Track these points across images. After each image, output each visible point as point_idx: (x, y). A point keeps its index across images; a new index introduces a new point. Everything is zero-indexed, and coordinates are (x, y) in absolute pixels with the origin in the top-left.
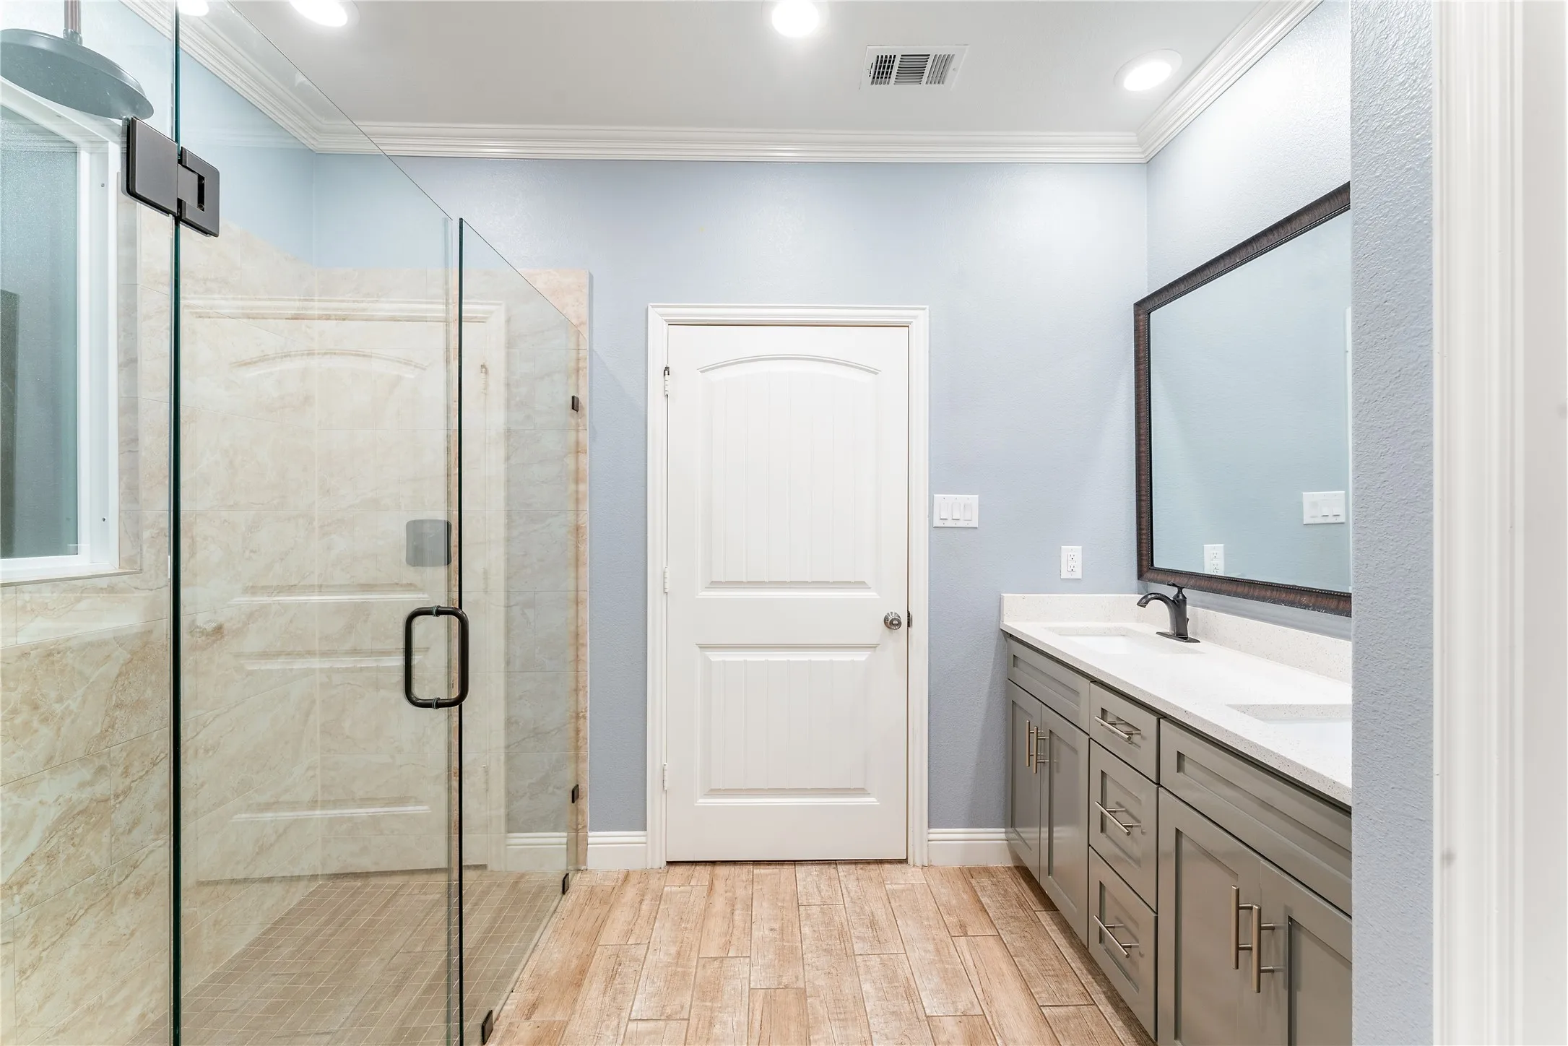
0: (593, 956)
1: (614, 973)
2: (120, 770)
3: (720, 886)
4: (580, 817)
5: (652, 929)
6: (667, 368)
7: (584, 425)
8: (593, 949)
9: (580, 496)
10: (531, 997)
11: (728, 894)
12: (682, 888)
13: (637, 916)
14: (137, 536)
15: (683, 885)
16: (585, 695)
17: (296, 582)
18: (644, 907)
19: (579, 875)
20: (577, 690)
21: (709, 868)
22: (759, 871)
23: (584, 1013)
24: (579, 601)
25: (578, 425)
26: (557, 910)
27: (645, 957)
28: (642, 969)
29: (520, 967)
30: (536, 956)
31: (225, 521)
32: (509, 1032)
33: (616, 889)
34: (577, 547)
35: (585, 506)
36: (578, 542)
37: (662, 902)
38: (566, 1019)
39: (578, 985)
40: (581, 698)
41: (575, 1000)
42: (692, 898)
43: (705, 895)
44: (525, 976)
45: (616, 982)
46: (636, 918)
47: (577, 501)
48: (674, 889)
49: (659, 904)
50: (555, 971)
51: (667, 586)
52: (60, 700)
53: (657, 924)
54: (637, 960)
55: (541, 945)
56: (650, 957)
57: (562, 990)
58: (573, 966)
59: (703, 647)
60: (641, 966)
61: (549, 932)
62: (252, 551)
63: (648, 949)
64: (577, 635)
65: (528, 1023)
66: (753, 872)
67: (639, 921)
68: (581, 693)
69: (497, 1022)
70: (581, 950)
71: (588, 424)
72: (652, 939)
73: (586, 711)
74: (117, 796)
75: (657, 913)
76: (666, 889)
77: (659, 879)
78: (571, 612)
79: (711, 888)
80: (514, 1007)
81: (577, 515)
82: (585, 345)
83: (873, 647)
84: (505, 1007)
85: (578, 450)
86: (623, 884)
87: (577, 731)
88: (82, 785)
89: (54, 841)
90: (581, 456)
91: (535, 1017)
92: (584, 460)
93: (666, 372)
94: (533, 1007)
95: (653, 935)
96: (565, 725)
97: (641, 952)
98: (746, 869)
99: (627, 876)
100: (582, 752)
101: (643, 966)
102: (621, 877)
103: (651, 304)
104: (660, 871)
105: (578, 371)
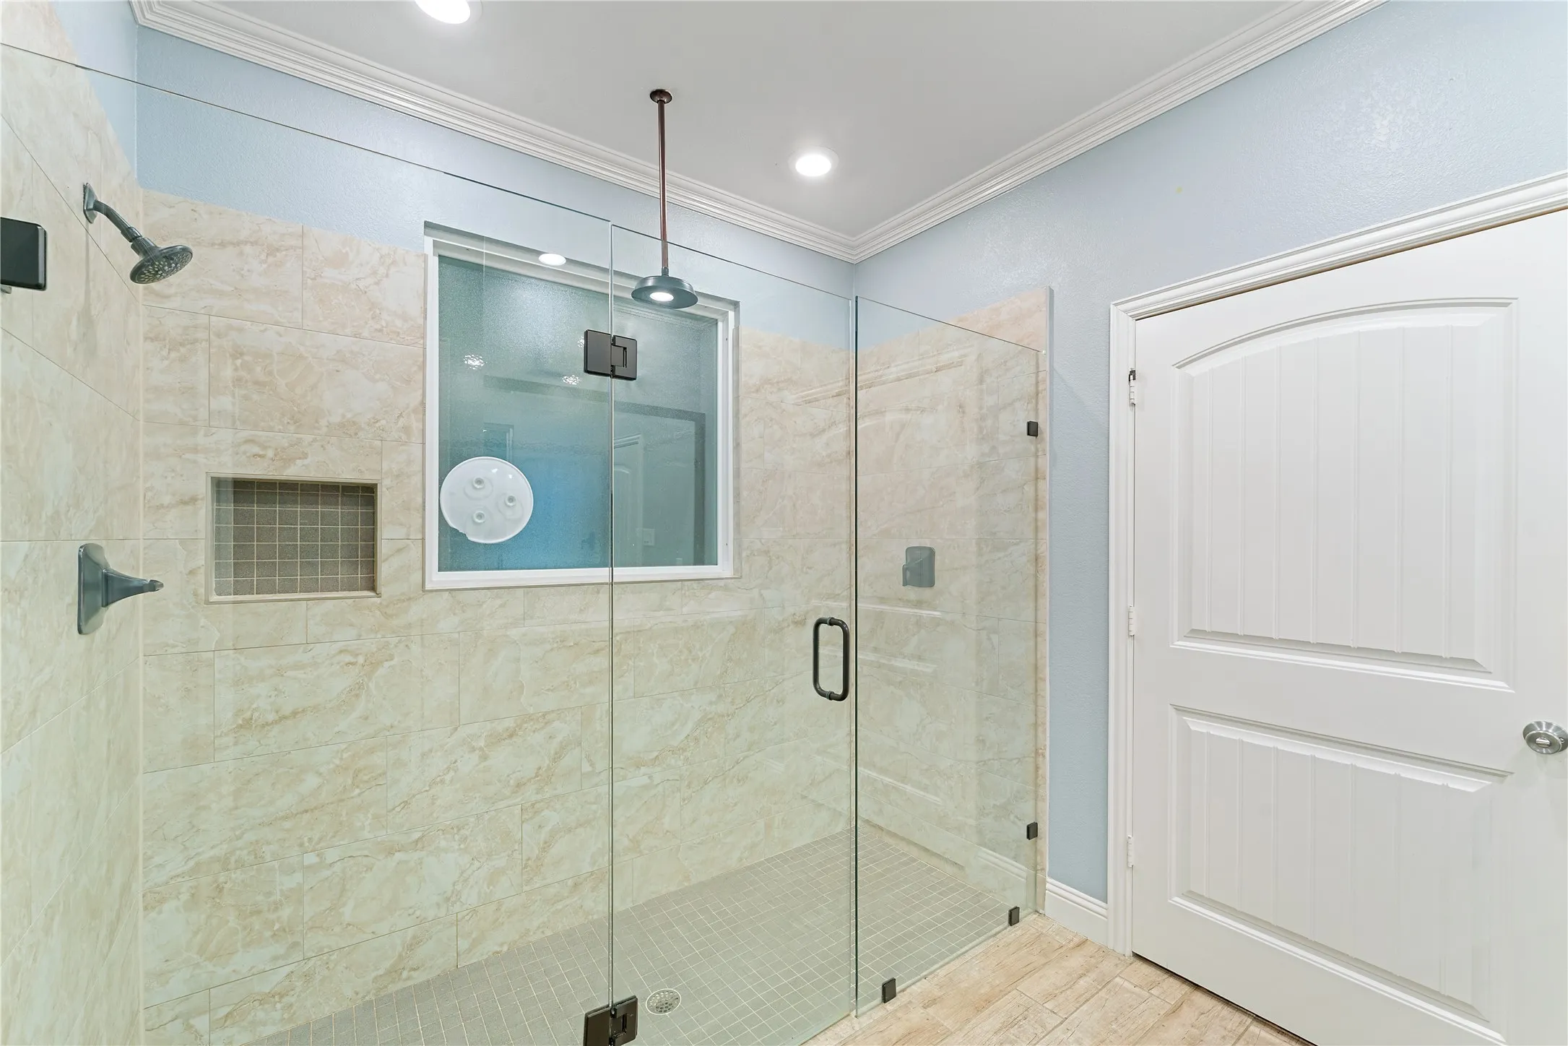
0: (1005, 995)
1: (1015, 1022)
2: (730, 700)
3: (1187, 1014)
4: (1039, 858)
5: (1078, 1009)
6: (1133, 373)
7: (1044, 450)
8: (1009, 989)
9: (1039, 524)
10: (937, 993)
11: (1194, 1031)
12: (1137, 990)
13: (1069, 986)
14: (740, 554)
15: (1141, 987)
16: (1044, 731)
17: (840, 592)
18: (1082, 982)
19: (1035, 916)
20: (1036, 725)
21: (1186, 988)
22: (1256, 1029)
23: (969, 1036)
24: (1038, 633)
25: (1037, 450)
26: (998, 936)
27: (1053, 1029)
28: (1044, 1037)
29: (941, 963)
30: (957, 963)
31: (791, 546)
32: (906, 1006)
33: (1064, 949)
34: (1036, 577)
35: (1045, 535)
36: (1037, 571)
37: (1105, 990)
38: (953, 1030)
39: (978, 1010)
40: (1040, 734)
41: (968, 1020)
42: (1142, 1007)
43: (1162, 1013)
44: (942, 973)
45: (1012, 1030)
46: (1067, 987)
47: (1036, 529)
48: (1126, 984)
49: (1101, 990)
50: (966, 985)
51: (1132, 628)
52: (701, 650)
53: (1085, 1007)
54: (1043, 1026)
55: (967, 956)
56: (1058, 1032)
57: (962, 1004)
58: (982, 991)
59: (1180, 710)
60: (1044, 1035)
61: (979, 950)
62: (809, 568)
63: (1061, 1023)
64: (1036, 668)
65: (922, 1011)
66: (1248, 1027)
67: (1068, 992)
68: (1040, 729)
69: (902, 994)
70: (998, 982)
71: (1048, 449)
72: (1071, 1018)
73: (1045, 749)
74: (728, 716)
75: (1093, 996)
76: (1118, 979)
77: (1116, 965)
78: (1032, 643)
79: (1176, 1010)
80: (919, 991)
81: (1036, 544)
82: (1045, 366)
83: (1501, 775)
84: (913, 987)
85: (1038, 475)
86: (1073, 948)
87: (1037, 768)
88: (711, 703)
89: (698, 731)
90: (1041, 483)
91: (931, 1011)
92: (1044, 486)
93: (1131, 376)
94: (934, 1002)
95: (1074, 1015)
96: (1024, 757)
97: (1052, 1021)
98: (1238, 1017)
99: (1083, 942)
100: (1041, 791)
101: (1046, 1035)
102: (1076, 940)
103: (1114, 303)
104: (1122, 958)
105: (1037, 395)
